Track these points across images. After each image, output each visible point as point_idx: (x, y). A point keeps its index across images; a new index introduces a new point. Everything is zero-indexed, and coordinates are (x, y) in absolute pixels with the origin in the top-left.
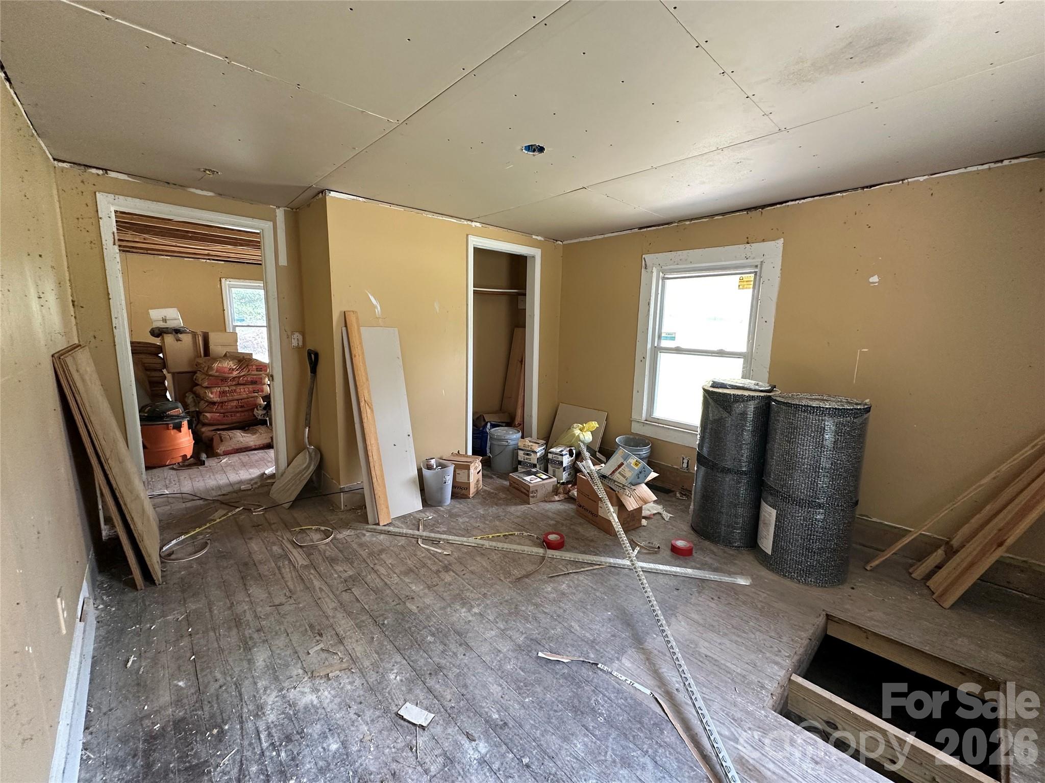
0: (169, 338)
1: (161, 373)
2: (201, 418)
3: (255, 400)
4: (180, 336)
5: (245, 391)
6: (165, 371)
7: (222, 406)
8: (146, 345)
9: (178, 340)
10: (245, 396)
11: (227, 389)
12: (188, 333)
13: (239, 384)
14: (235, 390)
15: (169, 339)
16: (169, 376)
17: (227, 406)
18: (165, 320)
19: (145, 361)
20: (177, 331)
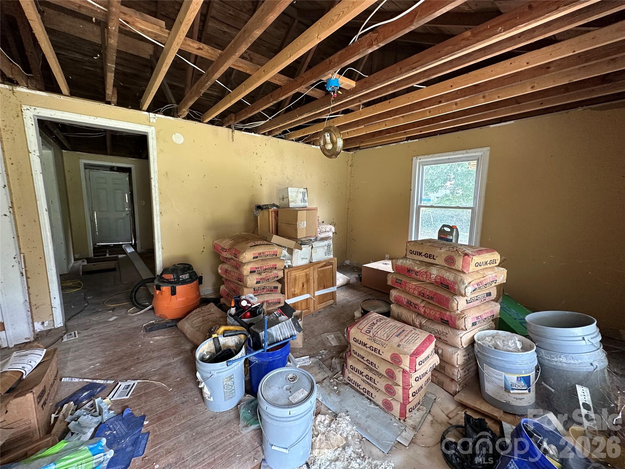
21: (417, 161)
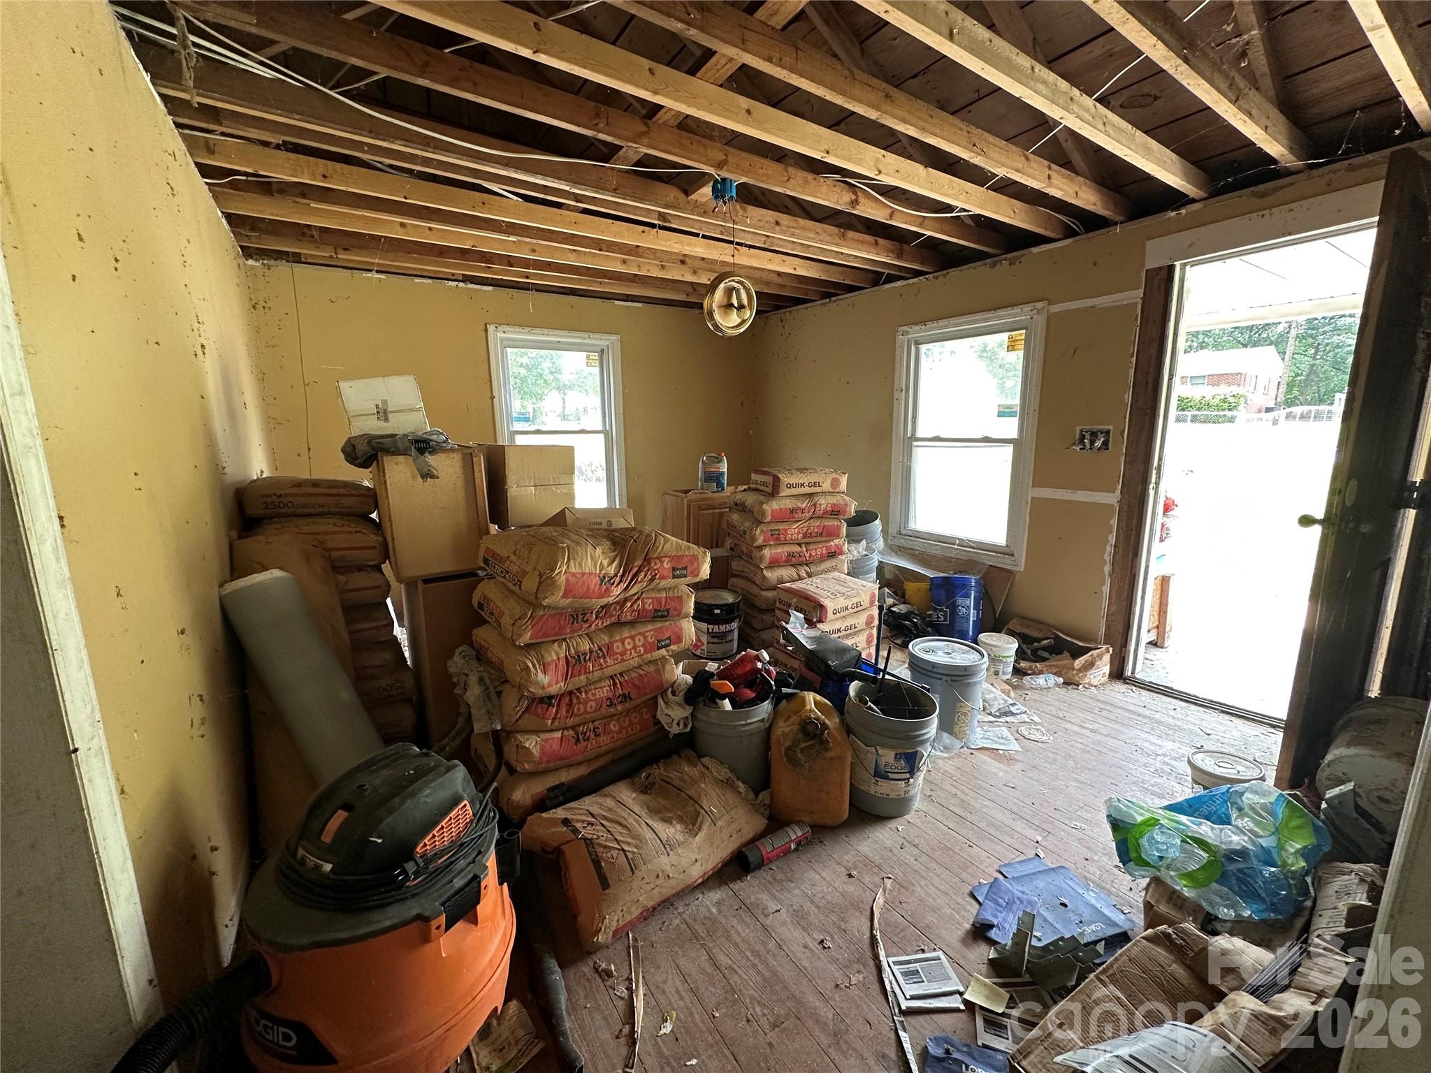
0: (400, 467)
1: (376, 575)
2: (510, 752)
3: (658, 671)
4: (432, 460)
5: (635, 647)
6: (386, 567)
7: (570, 705)
8: (334, 491)
9: (427, 475)
10: (634, 662)
11: (586, 646)
12: (452, 450)
13: (620, 624)
14: (609, 646)
15: (399, 471)
16: (399, 589)
17: (586, 702)
18: (383, 413)
19: (332, 542)
20: (422, 445)
21: (497, 335)
